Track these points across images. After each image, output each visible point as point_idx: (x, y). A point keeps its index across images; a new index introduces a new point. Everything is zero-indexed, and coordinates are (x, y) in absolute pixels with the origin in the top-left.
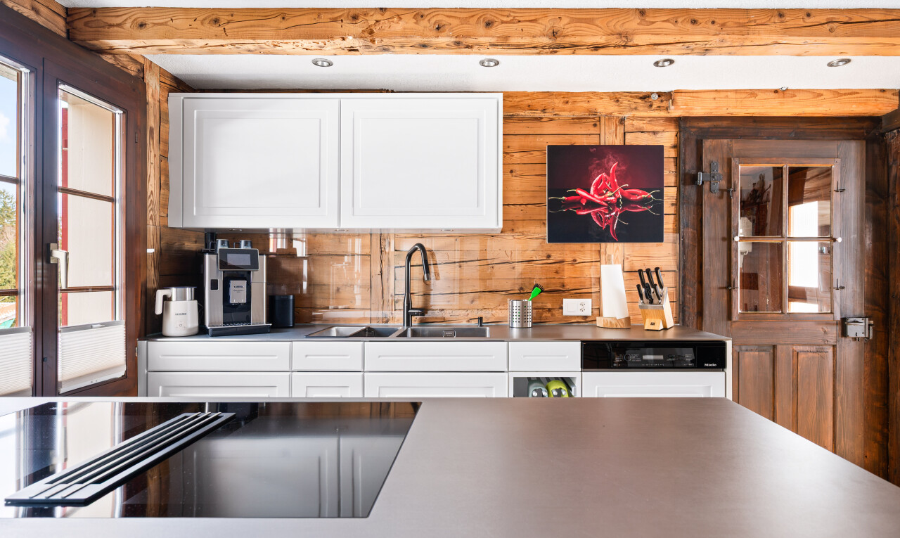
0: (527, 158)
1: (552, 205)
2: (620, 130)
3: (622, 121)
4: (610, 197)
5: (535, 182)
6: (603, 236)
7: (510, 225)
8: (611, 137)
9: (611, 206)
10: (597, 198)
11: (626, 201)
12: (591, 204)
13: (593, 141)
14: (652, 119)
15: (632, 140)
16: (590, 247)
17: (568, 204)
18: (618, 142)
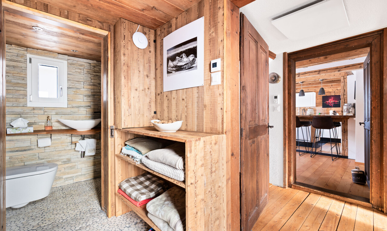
0: (319, 98)
1: (323, 103)
2: (334, 93)
3: (334, 92)
4: (332, 102)
5: (320, 100)
6: (331, 107)
7: (317, 106)
8: (333, 94)
9: (332, 103)
10: (330, 102)
11: (334, 102)
12: (329, 103)
13: (330, 95)
14: (339, 91)
15: (336, 94)
16: (330, 108)
17: (325, 103)
18: (334, 95)
